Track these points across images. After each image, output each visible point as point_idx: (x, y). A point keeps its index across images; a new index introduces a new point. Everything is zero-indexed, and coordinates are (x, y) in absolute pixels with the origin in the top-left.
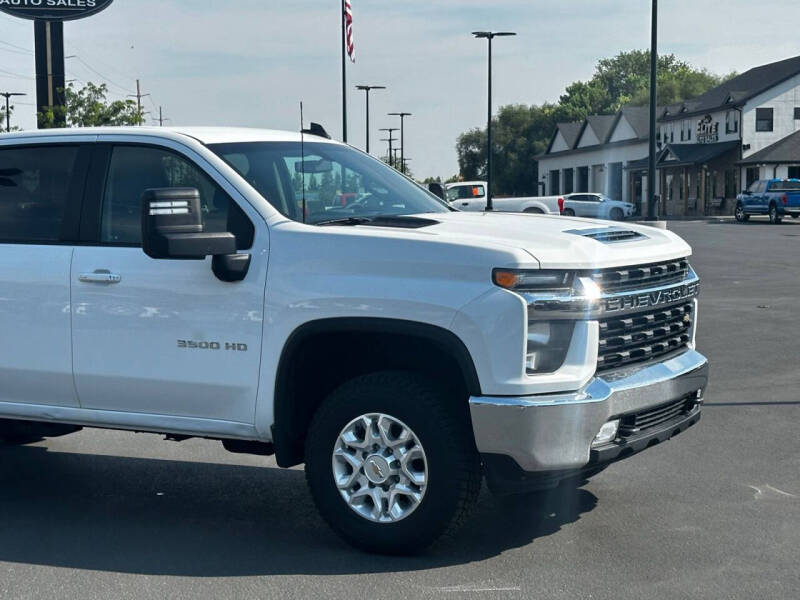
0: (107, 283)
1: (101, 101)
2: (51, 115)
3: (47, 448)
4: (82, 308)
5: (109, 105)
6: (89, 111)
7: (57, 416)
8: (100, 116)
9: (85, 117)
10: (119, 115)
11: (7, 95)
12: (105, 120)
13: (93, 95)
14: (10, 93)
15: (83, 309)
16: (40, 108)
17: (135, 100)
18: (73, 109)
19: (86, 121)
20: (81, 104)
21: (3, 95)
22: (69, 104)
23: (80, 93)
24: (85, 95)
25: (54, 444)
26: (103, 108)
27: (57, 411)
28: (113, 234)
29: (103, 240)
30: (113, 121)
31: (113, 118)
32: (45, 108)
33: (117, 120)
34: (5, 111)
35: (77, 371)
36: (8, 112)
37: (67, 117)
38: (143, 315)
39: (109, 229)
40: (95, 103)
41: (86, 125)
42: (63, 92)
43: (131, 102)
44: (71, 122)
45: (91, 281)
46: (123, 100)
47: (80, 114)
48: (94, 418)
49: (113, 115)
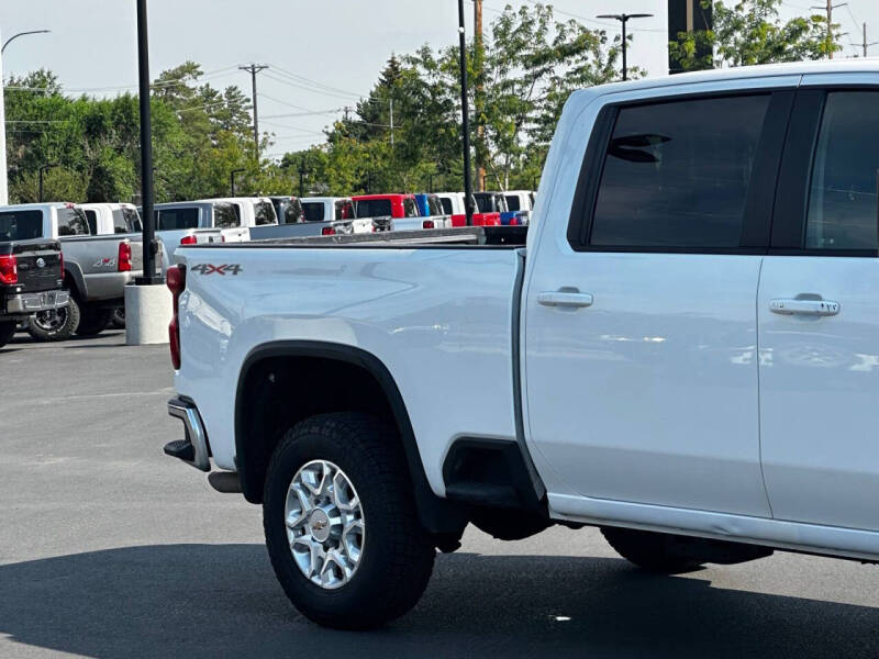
0: (818, 315)
1: (770, 20)
2: (691, 46)
3: (709, 582)
4: (766, 357)
5: (782, 25)
6: (752, 37)
7: (736, 530)
8: (769, 43)
9: (746, 46)
10: (800, 41)
11: (624, 19)
12: (776, 51)
13: (758, 11)
14: (627, 14)
15: (769, 356)
16: (672, 36)
17: (824, 14)
18: (726, 34)
19: (744, 55)
20: (737, 26)
21: (618, 18)
22: (719, 27)
23: (738, 7)
24: (746, 12)
25: (721, 576)
26: (773, 30)
27: (735, 523)
28: (826, 236)
29: (810, 245)
30: (790, 52)
31: (789, 47)
32: (682, 35)
33: (796, 48)
34: (621, 42)
35: (768, 459)
36: (624, 45)
37: (716, 48)
38: (856, 367)
39: (820, 228)
40: (760, 23)
41: (746, 61)
42: (710, 8)
43: (819, 18)
44: (721, 56)
45: (791, 313)
46: (806, 15)
47: (736, 43)
48: (796, 537)
49: (788, 41)
